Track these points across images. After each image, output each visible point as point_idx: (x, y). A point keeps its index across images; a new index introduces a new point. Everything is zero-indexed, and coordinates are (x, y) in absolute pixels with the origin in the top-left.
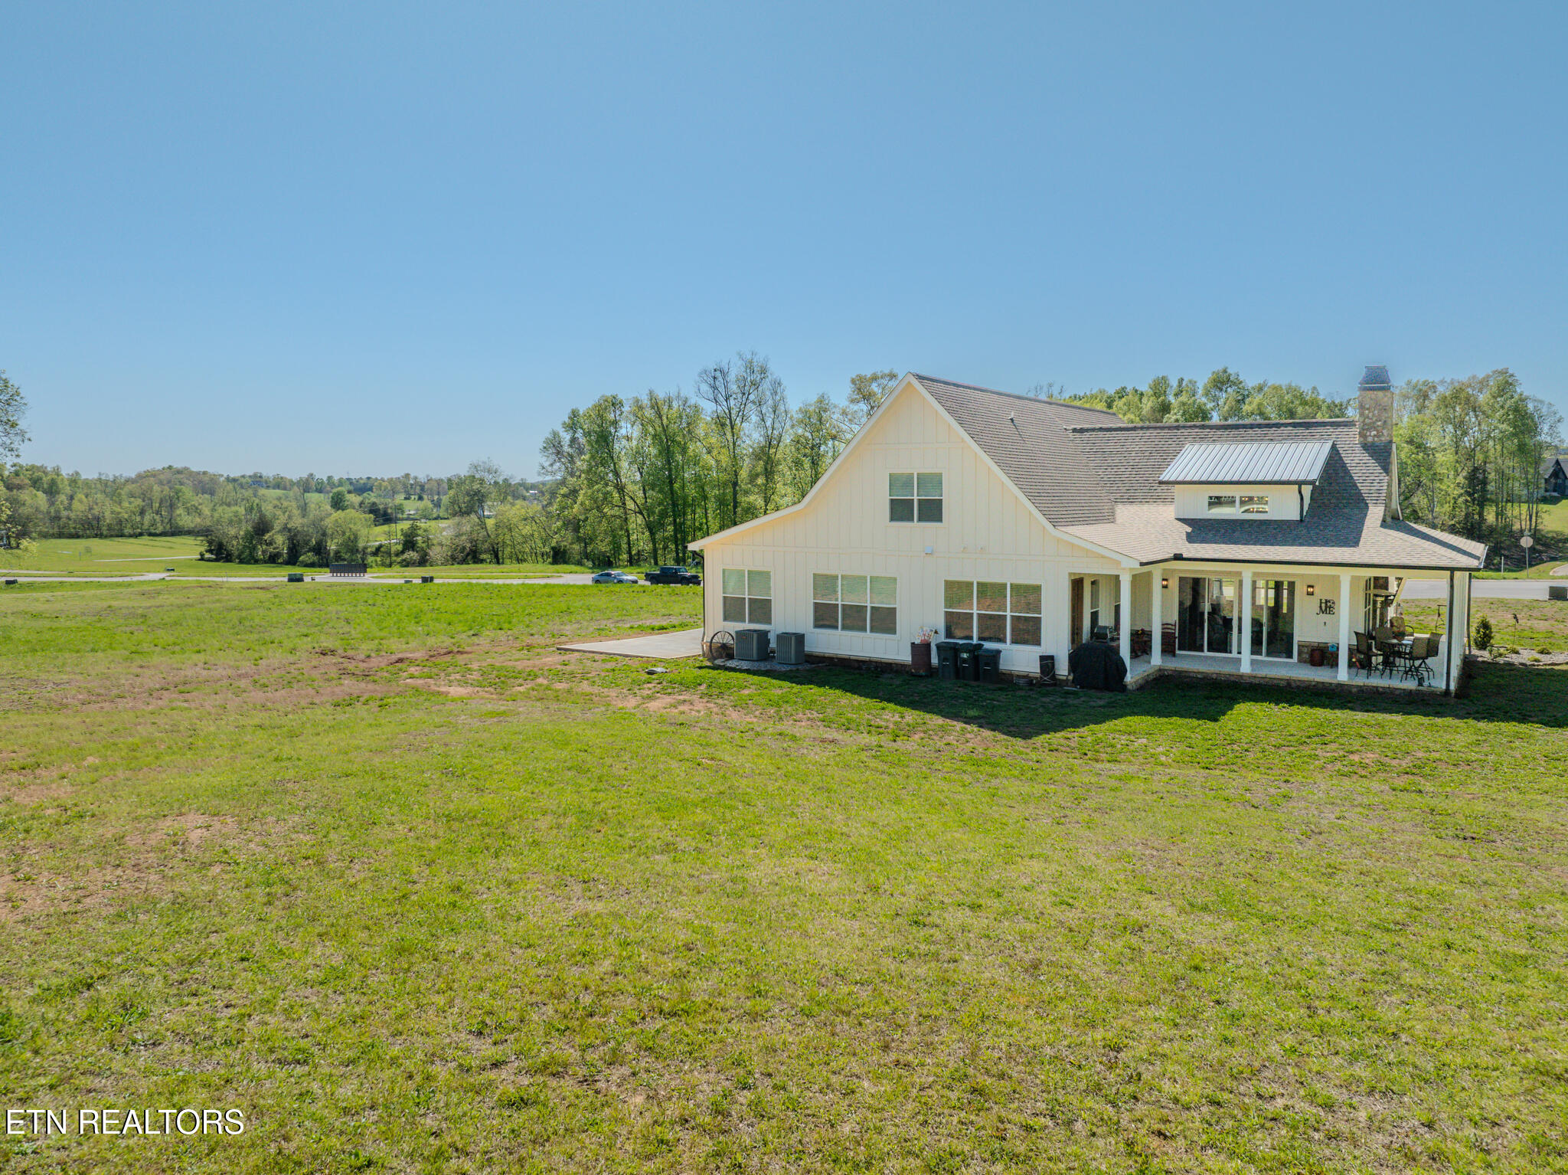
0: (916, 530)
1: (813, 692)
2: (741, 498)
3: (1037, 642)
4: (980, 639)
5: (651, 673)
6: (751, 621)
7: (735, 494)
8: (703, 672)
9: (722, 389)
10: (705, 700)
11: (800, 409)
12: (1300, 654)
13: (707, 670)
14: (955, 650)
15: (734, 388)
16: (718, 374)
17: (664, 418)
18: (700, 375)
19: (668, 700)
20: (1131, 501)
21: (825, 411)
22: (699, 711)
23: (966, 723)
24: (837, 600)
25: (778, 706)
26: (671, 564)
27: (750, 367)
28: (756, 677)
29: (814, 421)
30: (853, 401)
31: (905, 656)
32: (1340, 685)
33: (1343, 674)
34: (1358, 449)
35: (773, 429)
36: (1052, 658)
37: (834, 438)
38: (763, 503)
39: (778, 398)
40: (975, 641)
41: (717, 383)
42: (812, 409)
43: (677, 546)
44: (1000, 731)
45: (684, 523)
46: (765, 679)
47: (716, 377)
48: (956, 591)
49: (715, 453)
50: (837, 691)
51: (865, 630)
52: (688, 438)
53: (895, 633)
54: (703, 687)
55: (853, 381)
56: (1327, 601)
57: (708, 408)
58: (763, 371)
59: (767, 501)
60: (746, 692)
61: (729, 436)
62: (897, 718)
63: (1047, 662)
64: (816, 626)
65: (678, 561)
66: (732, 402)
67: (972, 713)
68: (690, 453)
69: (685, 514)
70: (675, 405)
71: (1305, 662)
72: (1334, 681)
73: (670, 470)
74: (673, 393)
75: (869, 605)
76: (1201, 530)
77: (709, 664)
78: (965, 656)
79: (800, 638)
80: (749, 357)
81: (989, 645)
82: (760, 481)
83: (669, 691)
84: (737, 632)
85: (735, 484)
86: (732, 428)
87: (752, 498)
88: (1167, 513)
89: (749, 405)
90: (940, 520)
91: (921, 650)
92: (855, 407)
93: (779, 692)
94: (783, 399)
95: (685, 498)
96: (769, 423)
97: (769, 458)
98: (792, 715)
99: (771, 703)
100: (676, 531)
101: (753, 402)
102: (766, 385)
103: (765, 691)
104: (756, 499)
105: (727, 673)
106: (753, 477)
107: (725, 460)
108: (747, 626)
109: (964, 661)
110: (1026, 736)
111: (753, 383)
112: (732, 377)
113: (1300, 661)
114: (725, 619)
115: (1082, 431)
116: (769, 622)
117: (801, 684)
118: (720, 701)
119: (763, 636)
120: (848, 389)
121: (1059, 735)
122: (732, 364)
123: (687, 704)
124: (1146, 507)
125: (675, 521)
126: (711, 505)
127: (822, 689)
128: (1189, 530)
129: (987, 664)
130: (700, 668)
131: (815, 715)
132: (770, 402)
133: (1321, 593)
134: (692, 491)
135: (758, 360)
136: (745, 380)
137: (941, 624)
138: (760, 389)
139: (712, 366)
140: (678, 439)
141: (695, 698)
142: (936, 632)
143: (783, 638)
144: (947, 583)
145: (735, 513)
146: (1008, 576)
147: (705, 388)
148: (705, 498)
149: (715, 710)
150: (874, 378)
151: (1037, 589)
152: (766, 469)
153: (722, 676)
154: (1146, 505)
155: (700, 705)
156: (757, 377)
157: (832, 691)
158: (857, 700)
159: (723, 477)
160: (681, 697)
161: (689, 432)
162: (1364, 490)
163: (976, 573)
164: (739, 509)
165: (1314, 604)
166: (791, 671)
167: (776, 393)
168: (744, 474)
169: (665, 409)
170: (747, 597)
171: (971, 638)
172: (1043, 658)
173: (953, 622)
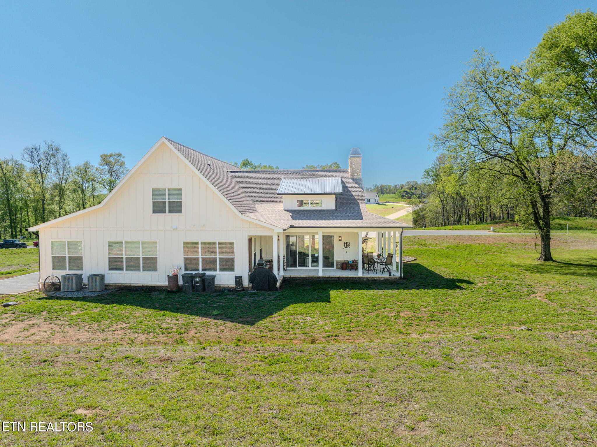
0: (167, 217)
1: (116, 308)
2: (46, 207)
3: (232, 269)
4: (203, 270)
5: (6, 306)
6: (70, 269)
7: (43, 204)
8: (43, 302)
9: (36, 157)
10: (48, 322)
11: (76, 167)
12: (337, 265)
13: (45, 301)
14: (192, 277)
15: (42, 156)
16: (34, 150)
17: (4, 170)
18: (24, 150)
19: (21, 325)
20: (261, 203)
21: (88, 168)
22: (45, 332)
23: (215, 319)
24: (122, 255)
25: (98, 321)
26: (8, 238)
27: (51, 148)
28: (78, 302)
29: (83, 172)
30: (101, 165)
31: (164, 282)
32: (359, 278)
33: (360, 273)
34: (351, 181)
35: (63, 175)
36: (241, 277)
37: (92, 180)
38: (58, 209)
39: (65, 162)
40: (200, 272)
41: (33, 154)
42: (82, 167)
43: (12, 230)
44: (236, 322)
45: (16, 219)
46: (84, 303)
47: (33, 152)
48: (190, 246)
49: (33, 186)
50: (131, 307)
51: (139, 270)
52: (17, 179)
53: (157, 270)
54: (45, 313)
55: (101, 156)
56: (347, 243)
57: (28, 166)
58: (58, 150)
59: (61, 208)
60: (75, 313)
61: (40, 178)
62: (174, 321)
63: (238, 280)
64: (110, 269)
65: (12, 236)
66: (41, 163)
67: (215, 312)
68: (19, 185)
69: (16, 214)
70: (10, 164)
71: (339, 269)
72: (357, 277)
73: (8, 194)
74: (9, 158)
75: (141, 257)
76: (297, 214)
77: (44, 295)
78: (197, 280)
79: (102, 277)
80: (50, 143)
81: (208, 273)
82: (57, 199)
83: (21, 318)
84: (62, 277)
85: (43, 201)
86: (42, 175)
87: (52, 207)
88: (280, 207)
89: (50, 165)
90: (181, 212)
91: (173, 278)
92: (102, 168)
93: (96, 311)
94: (68, 162)
95: (16, 208)
96: (61, 173)
97: (61, 188)
98: (109, 327)
99: (93, 319)
100: (11, 222)
101: (53, 164)
102: (59, 156)
103: (88, 311)
104: (55, 207)
105: (59, 301)
106: (53, 197)
107: (38, 189)
108: (67, 272)
109: (197, 282)
110: (252, 324)
111: (53, 155)
112: (41, 151)
113: (337, 268)
114: (54, 268)
115: (235, 172)
116: (81, 269)
117: (109, 304)
118: (58, 322)
119: (79, 277)
120: (99, 160)
121: (268, 320)
122: (41, 146)
123: (36, 327)
124: (268, 205)
125: (11, 218)
126: (30, 210)
127: (121, 306)
128: (292, 215)
129: (209, 283)
130: (40, 299)
131: (125, 325)
132: (62, 163)
133: (344, 240)
134: (20, 204)
135: (55, 145)
136: (48, 153)
137: (182, 264)
138: (56, 157)
139: (30, 146)
140: (12, 179)
141: (40, 321)
142: (180, 269)
143: (92, 277)
144: (184, 243)
145: (44, 213)
146: (217, 239)
147: (27, 156)
148: (27, 206)
149: (57, 329)
150: (111, 156)
151: (232, 244)
152: (60, 194)
153: (56, 304)
154: (268, 204)
155: (45, 327)
156: (54, 152)
157: (128, 307)
158: (146, 311)
159: (37, 197)
160: (31, 322)
161: (19, 176)
162: (356, 197)
163: (200, 238)
164: (46, 212)
165: (342, 244)
166: (98, 296)
167: (64, 160)
168: (47, 196)
169: (5, 165)
170: (67, 256)
171: (198, 270)
172: (236, 278)
173: (189, 263)
